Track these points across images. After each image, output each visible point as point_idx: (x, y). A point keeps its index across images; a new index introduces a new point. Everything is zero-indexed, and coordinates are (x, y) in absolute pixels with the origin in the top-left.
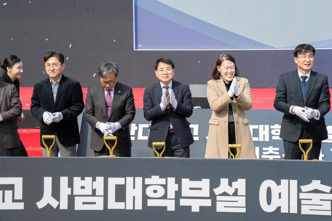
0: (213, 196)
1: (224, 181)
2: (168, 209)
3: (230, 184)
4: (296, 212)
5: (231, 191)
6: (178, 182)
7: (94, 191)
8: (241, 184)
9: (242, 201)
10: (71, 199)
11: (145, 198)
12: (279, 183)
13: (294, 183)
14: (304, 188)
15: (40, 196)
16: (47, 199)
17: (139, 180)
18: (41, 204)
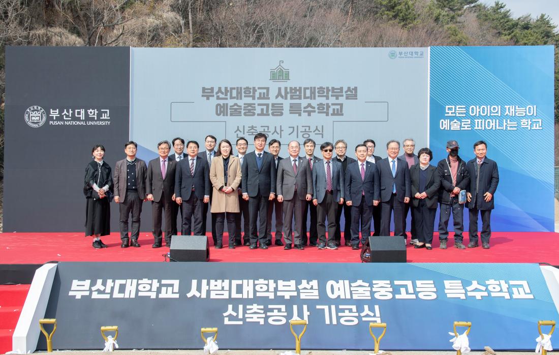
0: (298, 290)
1: (304, 282)
2: (270, 298)
3: (308, 283)
4: (350, 297)
5: (309, 287)
6: (276, 282)
7: (223, 289)
8: (315, 283)
9: (316, 293)
10: (208, 292)
11: (255, 291)
12: (338, 282)
13: (347, 282)
14: (353, 284)
15: (189, 290)
16: (193, 292)
17: (251, 282)
18: (189, 295)
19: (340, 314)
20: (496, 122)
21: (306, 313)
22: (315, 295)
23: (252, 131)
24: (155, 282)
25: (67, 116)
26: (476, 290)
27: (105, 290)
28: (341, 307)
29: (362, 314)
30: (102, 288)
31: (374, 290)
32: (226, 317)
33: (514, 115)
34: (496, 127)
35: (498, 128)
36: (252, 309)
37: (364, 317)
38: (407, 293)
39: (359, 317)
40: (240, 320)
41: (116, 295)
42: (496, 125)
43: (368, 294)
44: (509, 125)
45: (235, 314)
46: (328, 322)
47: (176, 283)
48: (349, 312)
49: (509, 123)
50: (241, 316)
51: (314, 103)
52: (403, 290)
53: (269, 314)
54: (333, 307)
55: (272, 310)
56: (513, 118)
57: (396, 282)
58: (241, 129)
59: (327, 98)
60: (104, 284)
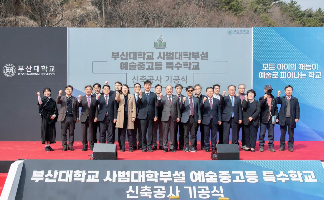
0: (172, 177)
1: (176, 172)
2: (155, 182)
3: (179, 173)
4: (205, 182)
5: (179, 175)
6: (159, 172)
7: (126, 176)
8: (183, 173)
9: (184, 179)
10: (117, 178)
11: (146, 178)
12: (197, 172)
13: (203, 172)
14: (206, 174)
15: (105, 177)
16: (108, 178)
17: (143, 172)
18: (105, 180)
19: (199, 192)
20: (293, 74)
21: (178, 191)
22: (183, 180)
23: (143, 79)
24: (84, 172)
25: (29, 70)
26: (282, 177)
27: (53, 177)
28: (199, 187)
29: (212, 192)
30: (51, 176)
31: (219, 177)
32: (128, 193)
33: (304, 69)
34: (293, 77)
35: (294, 77)
36: (144, 189)
37: (213, 193)
38: (240, 179)
39: (211, 194)
40: (137, 195)
41: (60, 180)
42: (293, 75)
43: (216, 179)
44: (301, 75)
45: (133, 192)
46: (191, 196)
47: (97, 173)
48: (204, 191)
49: (301, 74)
50: (137, 193)
51: (182, 62)
52: (237, 177)
53: (154, 192)
54: (194, 188)
55: (156, 189)
56: (304, 71)
57: (233, 172)
58: (136, 78)
59: (190, 59)
60: (53, 173)
